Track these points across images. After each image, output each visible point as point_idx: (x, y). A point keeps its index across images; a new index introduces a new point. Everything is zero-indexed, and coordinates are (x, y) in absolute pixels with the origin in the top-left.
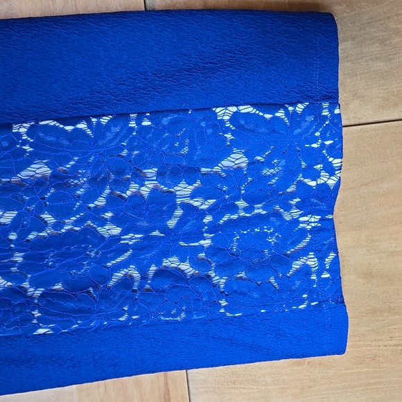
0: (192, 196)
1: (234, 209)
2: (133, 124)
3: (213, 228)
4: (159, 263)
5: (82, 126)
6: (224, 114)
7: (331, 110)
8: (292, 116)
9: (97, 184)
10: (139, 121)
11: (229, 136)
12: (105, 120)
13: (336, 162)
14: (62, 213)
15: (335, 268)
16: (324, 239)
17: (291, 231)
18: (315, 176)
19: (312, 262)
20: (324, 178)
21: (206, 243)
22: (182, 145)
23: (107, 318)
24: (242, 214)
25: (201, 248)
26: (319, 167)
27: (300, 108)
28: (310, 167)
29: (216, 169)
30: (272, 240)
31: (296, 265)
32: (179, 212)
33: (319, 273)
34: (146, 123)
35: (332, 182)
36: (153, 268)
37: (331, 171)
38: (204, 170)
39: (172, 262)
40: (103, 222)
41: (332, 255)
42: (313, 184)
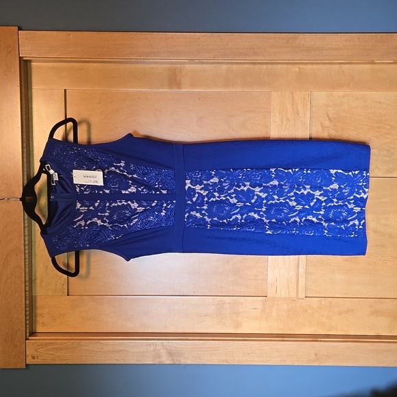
0: (320, 196)
1: (333, 202)
2: (305, 172)
3: (325, 208)
4: (306, 217)
5: (290, 171)
6: (333, 172)
7: (366, 174)
8: (354, 175)
9: (292, 188)
10: (307, 171)
11: (333, 178)
12: (297, 170)
13: (367, 190)
14: (280, 196)
15: (364, 225)
16: (362, 215)
17: (351, 212)
18: (360, 194)
19: (357, 222)
20: (362, 195)
21: (322, 213)
22: (319, 180)
23: (289, 231)
24: (335, 204)
25: (320, 214)
26: (361, 191)
27: (357, 172)
28: (358, 191)
29: (328, 188)
30: (344, 214)
31: (351, 223)
32: (315, 200)
33: (358, 226)
34: (309, 172)
35: (365, 197)
36: (304, 218)
37: (365, 193)
38: (324, 188)
39: (310, 217)
40: (291, 200)
41: (364, 221)
42: (359, 196)
